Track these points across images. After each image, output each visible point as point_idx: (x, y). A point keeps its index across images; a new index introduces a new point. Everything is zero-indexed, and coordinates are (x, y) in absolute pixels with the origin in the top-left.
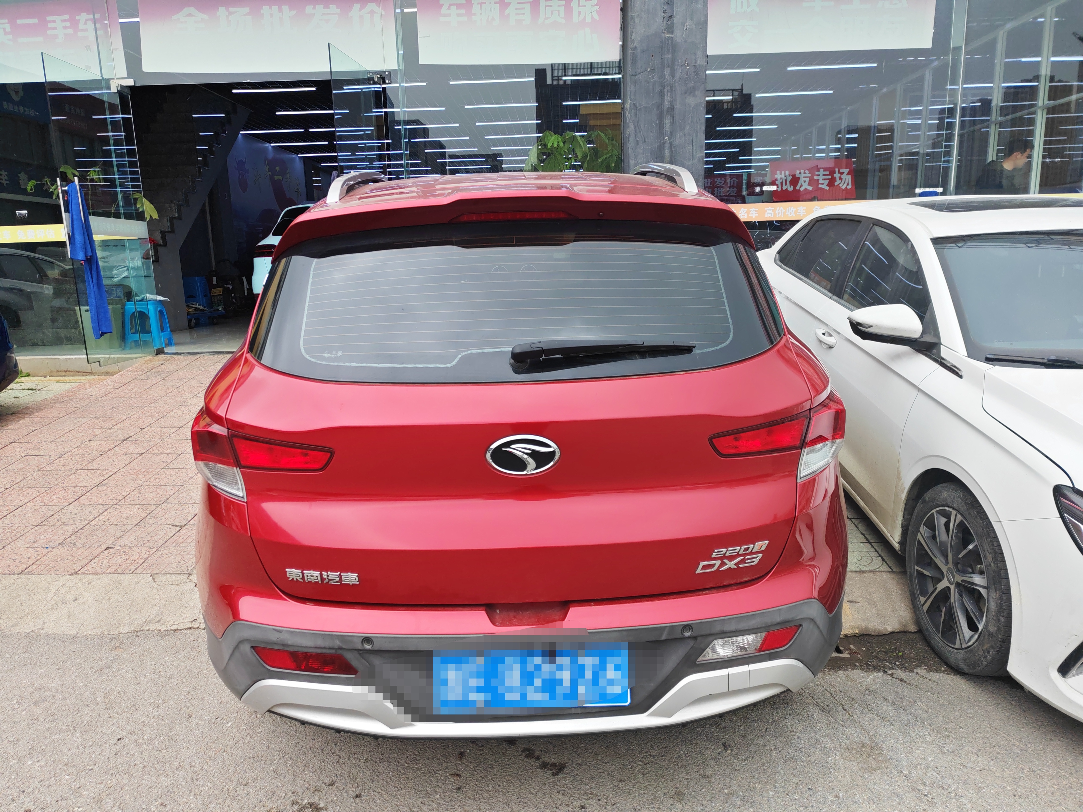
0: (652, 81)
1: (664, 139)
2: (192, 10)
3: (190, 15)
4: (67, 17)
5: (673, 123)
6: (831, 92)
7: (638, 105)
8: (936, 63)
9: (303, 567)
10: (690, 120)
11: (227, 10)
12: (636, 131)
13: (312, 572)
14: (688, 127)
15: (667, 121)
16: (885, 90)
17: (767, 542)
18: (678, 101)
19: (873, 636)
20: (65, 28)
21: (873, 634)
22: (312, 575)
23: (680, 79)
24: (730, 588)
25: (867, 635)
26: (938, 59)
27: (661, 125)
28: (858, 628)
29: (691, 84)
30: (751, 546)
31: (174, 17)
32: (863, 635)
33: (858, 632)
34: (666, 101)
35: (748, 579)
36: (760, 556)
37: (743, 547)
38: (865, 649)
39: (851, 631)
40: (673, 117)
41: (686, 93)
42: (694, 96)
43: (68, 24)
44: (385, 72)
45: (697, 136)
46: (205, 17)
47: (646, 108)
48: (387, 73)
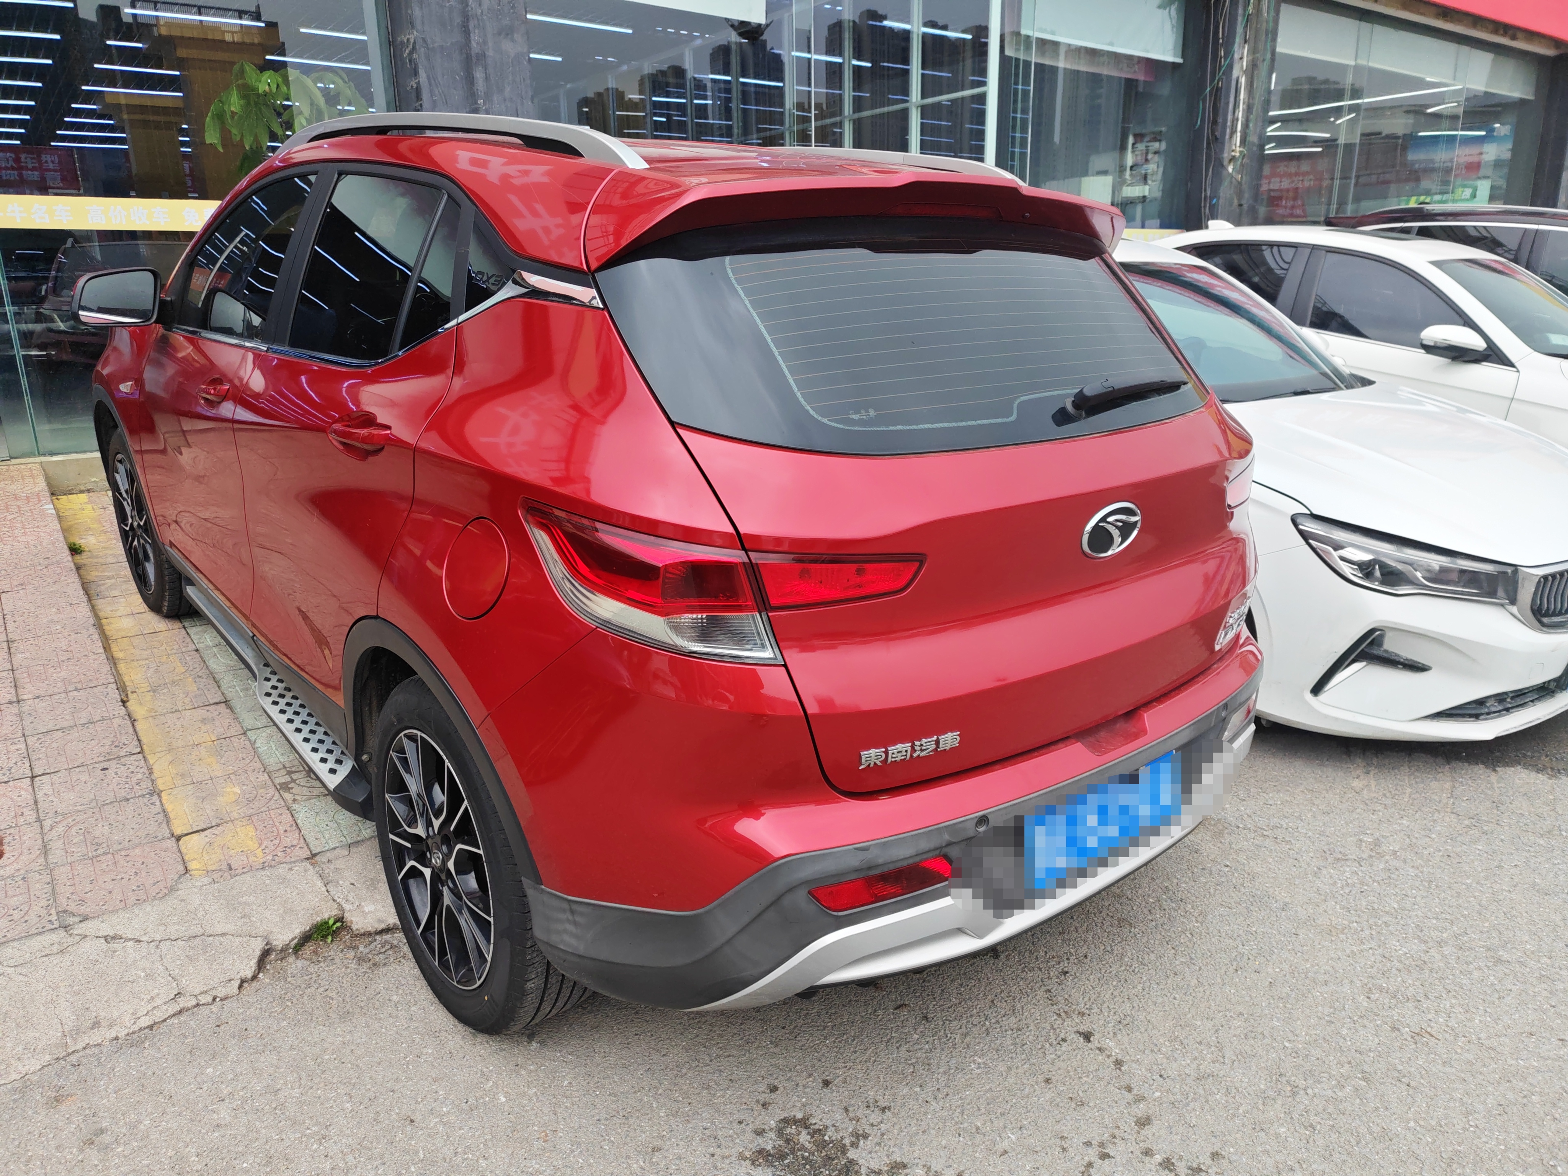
0: (447, 5)
1: (476, 103)
5: (487, 78)
6: (560, 59)
7: (429, 41)
8: (699, 42)
9: (884, 742)
10: (510, 78)
12: (430, 84)
13: (899, 746)
14: (508, 89)
15: (479, 74)
16: (625, 68)
18: (490, 44)
22: (899, 751)
23: (489, 9)
26: (702, 36)
27: (470, 80)
29: (506, 22)
34: (473, 42)
40: (486, 68)
41: (500, 34)
42: (513, 40)
45: (522, 104)
47: (442, 47)
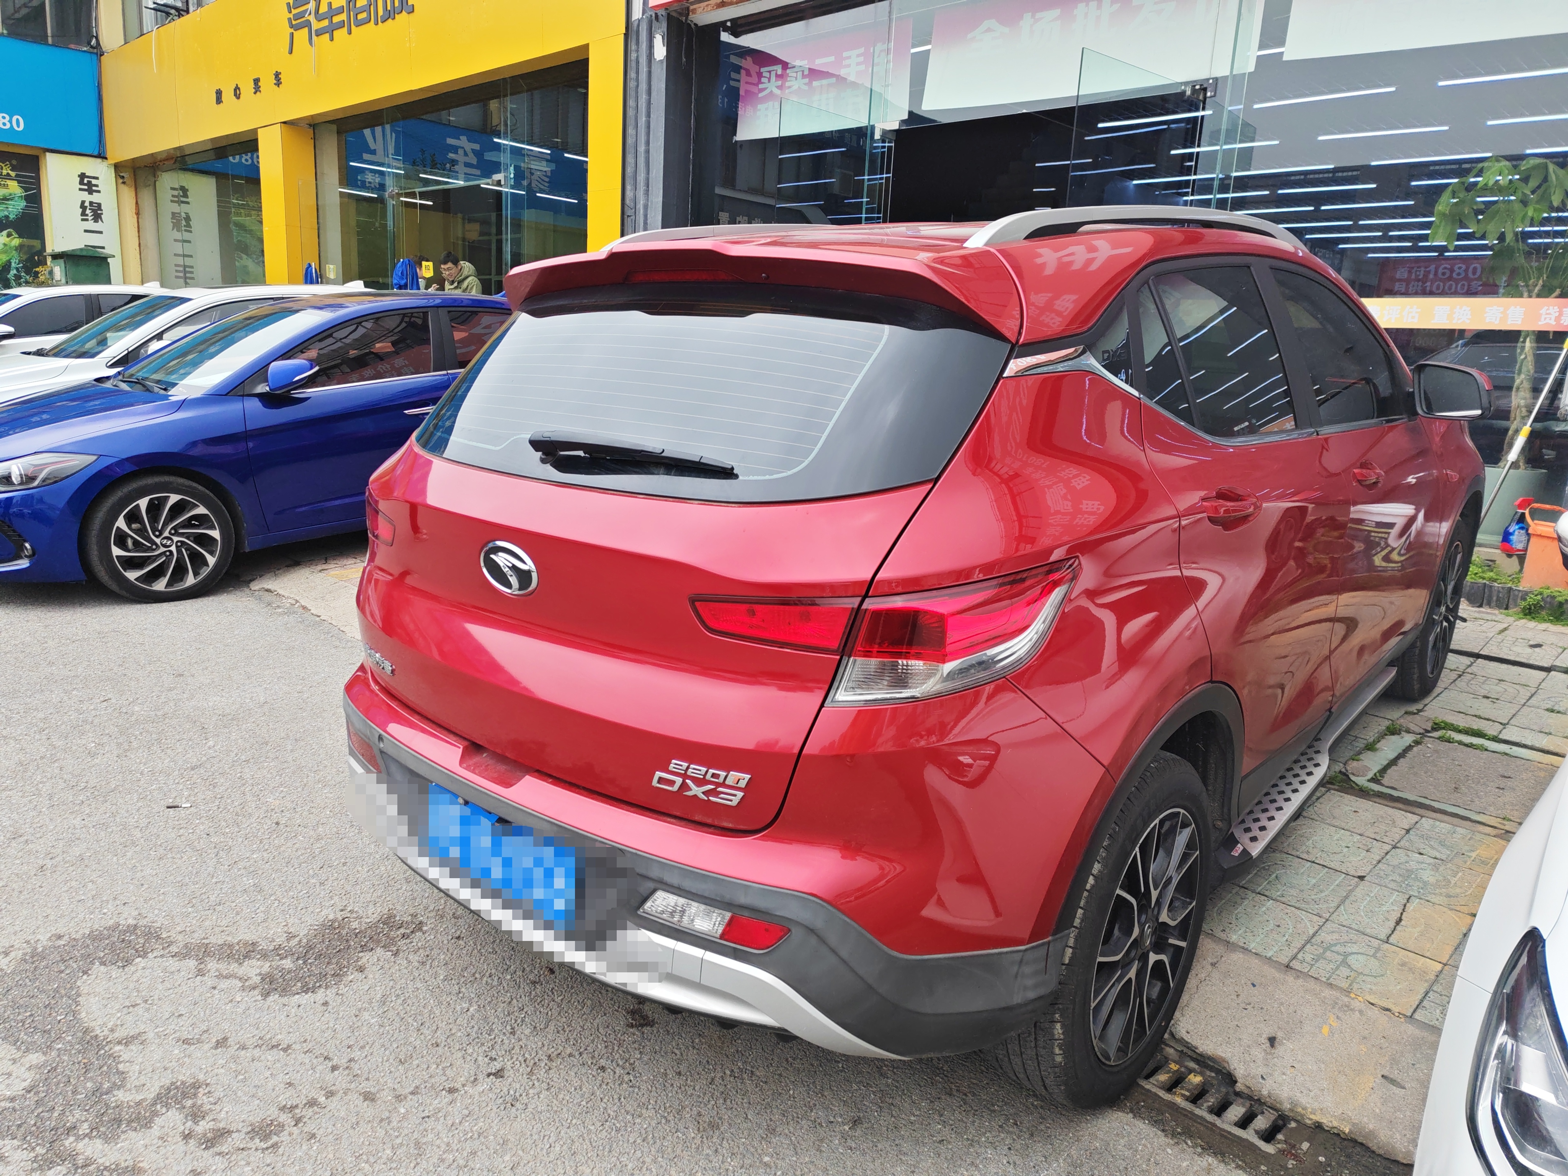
2: (992, 23)
3: (989, 30)
4: (862, 50)
11: (1033, 16)
17: (749, 776)
19: (1373, 1152)
20: (858, 64)
21: (1374, 1148)
24: (706, 829)
25: (1362, 1144)
28: (1354, 1124)
30: (723, 774)
31: (969, 36)
32: (1354, 1141)
33: (1347, 1131)
35: (730, 825)
36: (740, 794)
37: (711, 771)
38: (1320, 1158)
39: (1335, 1124)
43: (861, 59)
44: (1208, 80)
46: (1006, 30)
48: (1211, 81)
